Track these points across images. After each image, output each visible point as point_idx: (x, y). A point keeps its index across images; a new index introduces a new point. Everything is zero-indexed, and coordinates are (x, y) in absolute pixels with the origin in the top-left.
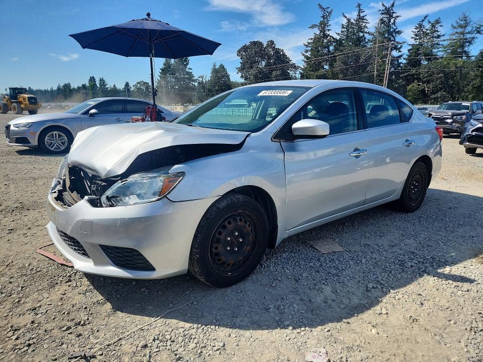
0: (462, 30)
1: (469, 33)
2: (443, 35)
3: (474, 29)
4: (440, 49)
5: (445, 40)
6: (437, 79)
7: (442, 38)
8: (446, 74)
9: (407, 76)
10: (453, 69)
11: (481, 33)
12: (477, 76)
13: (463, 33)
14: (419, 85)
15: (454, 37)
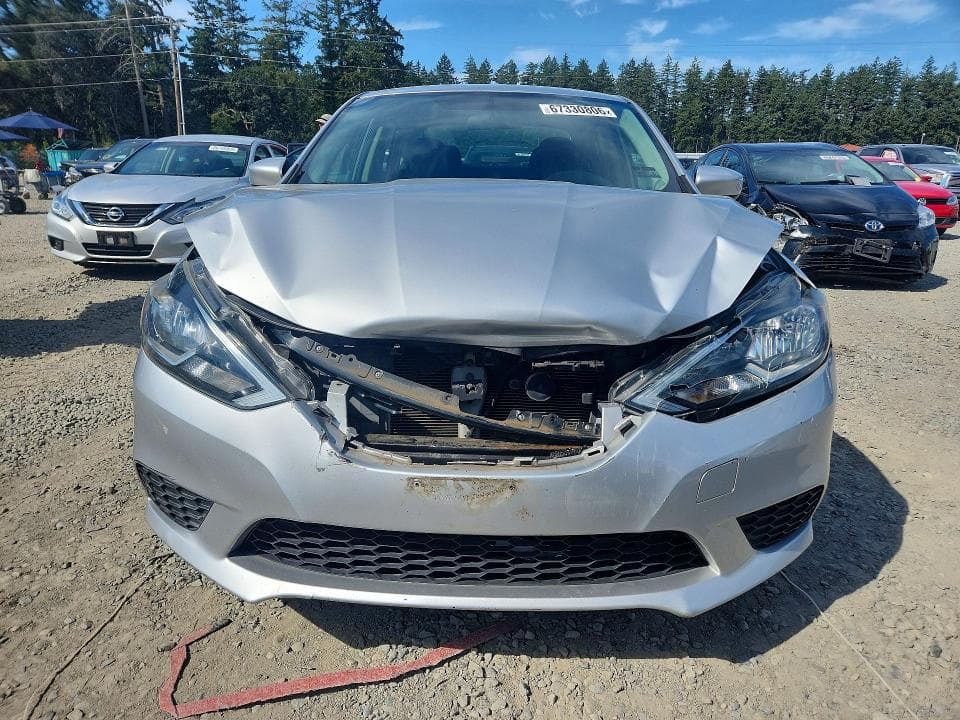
0: (281, 14)
1: (293, 22)
2: (252, 19)
3: (300, 16)
4: (253, 46)
5: (256, 29)
6: (261, 104)
7: (250, 24)
8: (273, 96)
9: (203, 93)
10: (281, 87)
11: (310, 26)
12: (319, 103)
13: (283, 21)
14: (230, 113)
15: (270, 26)
